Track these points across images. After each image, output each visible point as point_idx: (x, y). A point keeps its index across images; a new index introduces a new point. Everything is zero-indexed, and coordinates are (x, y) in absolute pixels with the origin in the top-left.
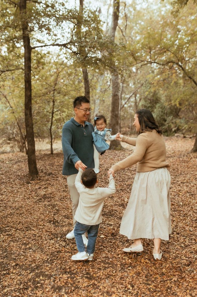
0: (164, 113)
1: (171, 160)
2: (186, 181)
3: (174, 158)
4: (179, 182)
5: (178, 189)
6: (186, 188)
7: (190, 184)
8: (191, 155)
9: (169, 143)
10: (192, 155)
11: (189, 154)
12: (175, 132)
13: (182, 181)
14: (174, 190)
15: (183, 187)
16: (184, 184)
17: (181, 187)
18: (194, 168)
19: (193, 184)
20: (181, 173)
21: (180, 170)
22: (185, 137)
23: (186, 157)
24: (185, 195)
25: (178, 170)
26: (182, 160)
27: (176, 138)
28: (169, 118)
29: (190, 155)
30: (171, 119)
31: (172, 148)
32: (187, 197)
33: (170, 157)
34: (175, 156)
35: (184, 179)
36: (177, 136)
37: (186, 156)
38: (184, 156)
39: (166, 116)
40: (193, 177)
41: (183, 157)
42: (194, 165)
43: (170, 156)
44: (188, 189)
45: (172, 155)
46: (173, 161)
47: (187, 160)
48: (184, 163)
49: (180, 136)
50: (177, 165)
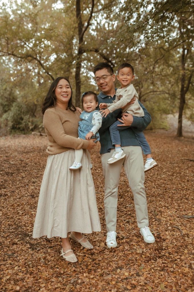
0: (21, 112)
1: (31, 155)
3: (35, 153)
9: (27, 140)
12: (32, 130)
21: (42, 164)
22: (41, 135)
25: (40, 164)
26: (43, 155)
27: (33, 136)
28: (26, 116)
30: (28, 118)
31: (30, 144)
33: (30, 152)
34: (35, 151)
36: (34, 135)
39: (23, 114)
41: (43, 152)
43: (30, 151)
45: (32, 150)
46: (34, 156)
49: (37, 135)
50: (39, 159)
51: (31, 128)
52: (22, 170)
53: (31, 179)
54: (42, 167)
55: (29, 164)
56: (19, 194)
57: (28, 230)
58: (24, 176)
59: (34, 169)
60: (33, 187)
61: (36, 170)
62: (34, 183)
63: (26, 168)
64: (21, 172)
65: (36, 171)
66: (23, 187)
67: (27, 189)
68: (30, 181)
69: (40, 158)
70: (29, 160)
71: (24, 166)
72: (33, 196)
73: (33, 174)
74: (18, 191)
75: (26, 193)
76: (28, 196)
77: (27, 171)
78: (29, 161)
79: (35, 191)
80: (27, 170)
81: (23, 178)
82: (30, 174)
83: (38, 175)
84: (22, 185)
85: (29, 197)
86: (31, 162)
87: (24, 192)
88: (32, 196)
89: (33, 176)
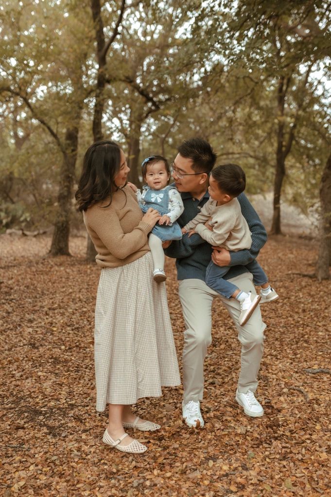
1: (15, 271)
2: (56, 305)
3: (21, 268)
4: (46, 309)
5: (47, 321)
6: (62, 317)
7: (66, 309)
8: (50, 261)
10: (52, 261)
11: (46, 260)
12: (8, 226)
13: (50, 307)
14: (40, 325)
15: (55, 317)
16: (56, 311)
17: (52, 317)
18: (64, 283)
19: (71, 310)
20: (42, 292)
21: (40, 288)
22: (24, 235)
23: (41, 265)
24: (64, 331)
25: (36, 287)
26: (37, 271)
27: (8, 236)
29: (48, 261)
31: (8, 252)
32: (69, 333)
33: (11, 266)
34: (20, 265)
35: (53, 303)
36: (10, 234)
37: (42, 263)
38: (37, 263)
40: (67, 297)
41: (35, 265)
42: (61, 278)
43: (10, 264)
44: (65, 320)
45: (14, 262)
46: (19, 273)
47: (44, 269)
48: (42, 276)
49: (16, 234)
50: (30, 279)
51: (4, 222)
52: (5, 300)
53: (24, 315)
54: (40, 292)
55: (15, 288)
56: (6, 343)
57: (38, 403)
58: (10, 310)
59: (26, 297)
60: (30, 330)
61: (29, 298)
62: (30, 321)
63: (10, 295)
64: (4, 304)
65: (30, 300)
66: (12, 329)
67: (21, 333)
68: (22, 318)
69: (32, 277)
70: (13, 280)
71: (6, 293)
72: (34, 344)
73: (27, 305)
74: (4, 336)
75: (20, 341)
76: (24, 345)
77: (14, 301)
78: (14, 283)
79: (36, 336)
80: (13, 299)
81: (8, 313)
82: (21, 306)
83: (36, 308)
84: (9, 326)
85: (26, 347)
86: (18, 285)
87: (16, 338)
88: (31, 344)
89: (27, 310)
